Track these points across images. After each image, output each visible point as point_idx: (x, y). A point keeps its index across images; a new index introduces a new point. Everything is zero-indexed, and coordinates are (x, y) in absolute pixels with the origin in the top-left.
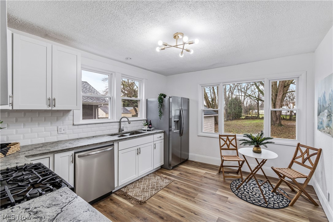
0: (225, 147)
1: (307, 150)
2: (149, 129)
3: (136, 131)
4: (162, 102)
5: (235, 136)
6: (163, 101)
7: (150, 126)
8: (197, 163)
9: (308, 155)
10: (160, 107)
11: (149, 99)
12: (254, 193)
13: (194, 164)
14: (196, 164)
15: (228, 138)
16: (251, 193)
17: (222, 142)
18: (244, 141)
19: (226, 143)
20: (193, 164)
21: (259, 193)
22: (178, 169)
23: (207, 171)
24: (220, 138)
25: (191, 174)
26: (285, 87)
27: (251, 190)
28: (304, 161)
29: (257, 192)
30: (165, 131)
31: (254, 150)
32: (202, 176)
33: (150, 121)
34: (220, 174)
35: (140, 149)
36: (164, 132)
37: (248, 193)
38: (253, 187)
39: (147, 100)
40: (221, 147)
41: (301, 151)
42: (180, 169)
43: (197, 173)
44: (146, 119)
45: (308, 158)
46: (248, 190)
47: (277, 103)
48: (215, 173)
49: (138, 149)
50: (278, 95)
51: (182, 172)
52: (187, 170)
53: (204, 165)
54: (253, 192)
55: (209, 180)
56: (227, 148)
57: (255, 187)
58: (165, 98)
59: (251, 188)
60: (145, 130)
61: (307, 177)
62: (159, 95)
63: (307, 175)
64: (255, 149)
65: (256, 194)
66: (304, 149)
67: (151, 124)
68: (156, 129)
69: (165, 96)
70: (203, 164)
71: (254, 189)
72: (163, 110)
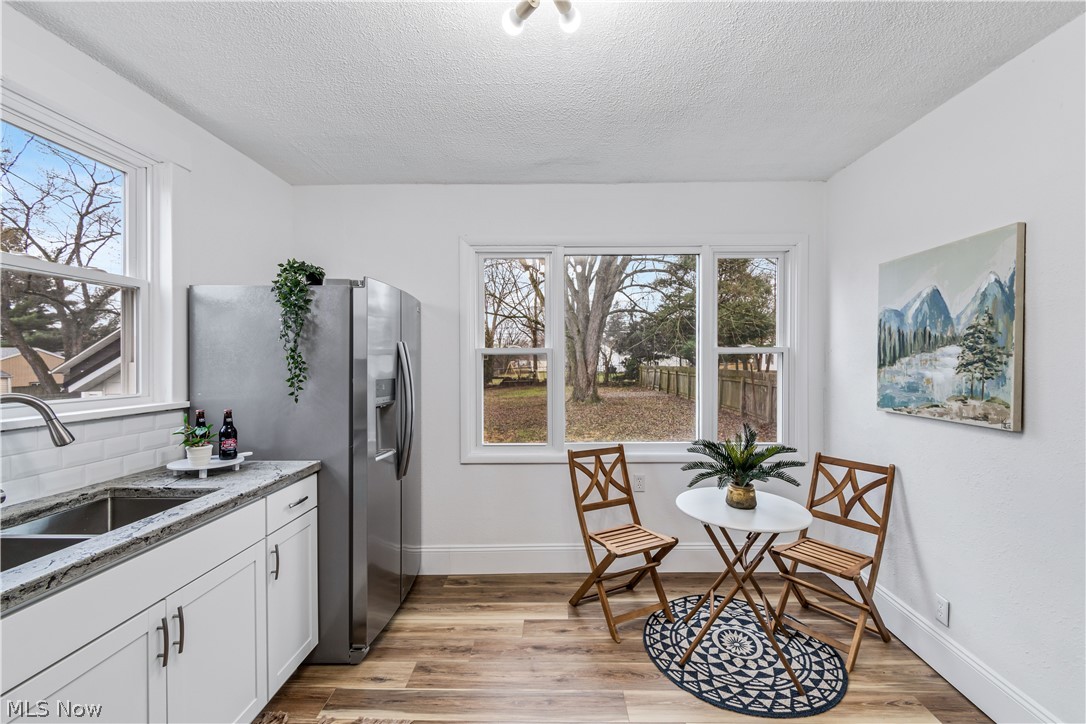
0: (595, 497)
1: (849, 473)
2: (219, 463)
3: (115, 490)
4: (300, 308)
5: (620, 449)
6: (308, 302)
7: (229, 444)
8: (466, 583)
9: (855, 488)
10: (291, 335)
11: (200, 291)
12: (724, 657)
13: (455, 591)
14: (463, 592)
15: (598, 460)
16: (716, 656)
17: (584, 481)
18: (703, 471)
19: (595, 481)
20: (450, 590)
21: (742, 654)
22: (398, 644)
23: (526, 609)
24: (573, 465)
25: (467, 650)
26: (606, 297)
27: (714, 645)
28: (847, 509)
29: (734, 650)
30: (322, 464)
31: (736, 497)
32: (522, 647)
33: (228, 415)
34: (581, 609)
35: (180, 616)
36: (321, 471)
37: (704, 657)
38: (722, 632)
39: (189, 292)
40: (578, 499)
41: (832, 480)
42: (405, 640)
43: (493, 635)
44: (187, 404)
45: (858, 497)
46: (706, 650)
47: (588, 338)
48: (560, 612)
49: (165, 628)
50: (591, 318)
51: (425, 658)
52: (444, 635)
53: (497, 583)
54: (720, 651)
55: (559, 656)
56: (601, 500)
57: (727, 631)
58: (314, 288)
59: (715, 637)
60: (193, 475)
61: (872, 562)
62: (278, 270)
63: (871, 552)
64: (738, 494)
65: (732, 657)
66: (840, 473)
67: (235, 431)
68: (262, 455)
69: (316, 278)
70: (491, 583)
71: (727, 638)
72: (311, 350)
